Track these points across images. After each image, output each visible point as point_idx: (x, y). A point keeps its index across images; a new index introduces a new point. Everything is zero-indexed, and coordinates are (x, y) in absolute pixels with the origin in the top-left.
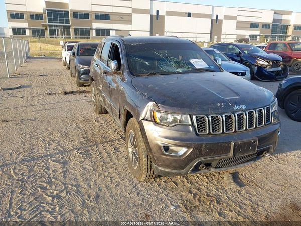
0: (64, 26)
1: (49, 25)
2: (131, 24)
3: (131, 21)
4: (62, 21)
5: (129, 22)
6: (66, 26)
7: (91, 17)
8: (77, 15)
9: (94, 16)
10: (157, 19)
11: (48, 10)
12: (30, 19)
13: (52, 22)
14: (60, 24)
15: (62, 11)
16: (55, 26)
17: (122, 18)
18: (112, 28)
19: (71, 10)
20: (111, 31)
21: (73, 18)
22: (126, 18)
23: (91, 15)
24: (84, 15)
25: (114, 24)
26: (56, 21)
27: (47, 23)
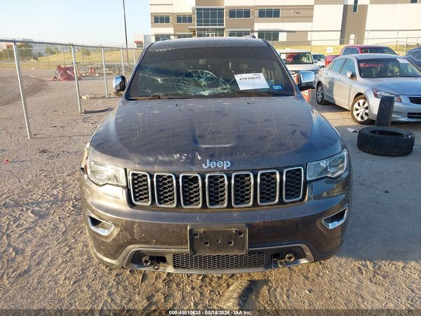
0: (216, 29)
1: (198, 29)
2: (312, 21)
3: (312, 17)
4: (214, 23)
5: (309, 18)
6: (219, 30)
7: (253, 15)
8: (234, 13)
9: (257, 13)
10: (355, 10)
11: (197, 9)
12: (176, 23)
13: (202, 25)
14: (213, 27)
15: (215, 9)
16: (204, 29)
17: (298, 13)
18: (282, 29)
19: (227, 7)
20: (280, 33)
21: (228, 17)
22: (303, 13)
23: (253, 11)
24: (244, 13)
25: (285, 24)
26: (207, 23)
27: (197, 27)
